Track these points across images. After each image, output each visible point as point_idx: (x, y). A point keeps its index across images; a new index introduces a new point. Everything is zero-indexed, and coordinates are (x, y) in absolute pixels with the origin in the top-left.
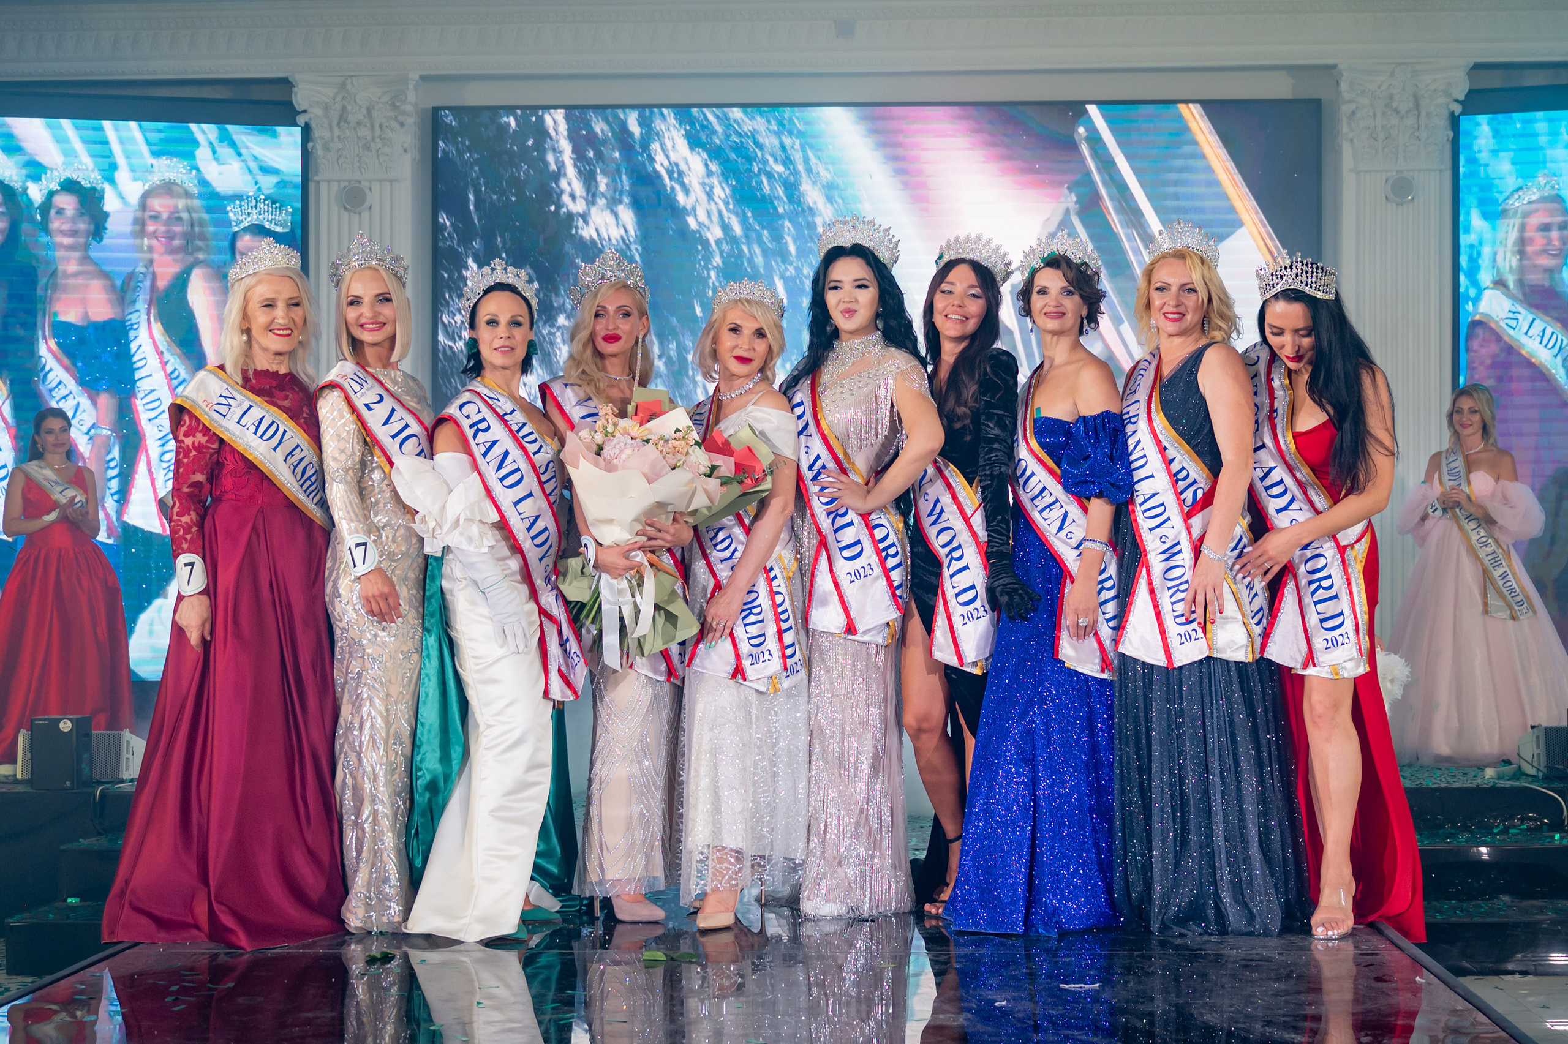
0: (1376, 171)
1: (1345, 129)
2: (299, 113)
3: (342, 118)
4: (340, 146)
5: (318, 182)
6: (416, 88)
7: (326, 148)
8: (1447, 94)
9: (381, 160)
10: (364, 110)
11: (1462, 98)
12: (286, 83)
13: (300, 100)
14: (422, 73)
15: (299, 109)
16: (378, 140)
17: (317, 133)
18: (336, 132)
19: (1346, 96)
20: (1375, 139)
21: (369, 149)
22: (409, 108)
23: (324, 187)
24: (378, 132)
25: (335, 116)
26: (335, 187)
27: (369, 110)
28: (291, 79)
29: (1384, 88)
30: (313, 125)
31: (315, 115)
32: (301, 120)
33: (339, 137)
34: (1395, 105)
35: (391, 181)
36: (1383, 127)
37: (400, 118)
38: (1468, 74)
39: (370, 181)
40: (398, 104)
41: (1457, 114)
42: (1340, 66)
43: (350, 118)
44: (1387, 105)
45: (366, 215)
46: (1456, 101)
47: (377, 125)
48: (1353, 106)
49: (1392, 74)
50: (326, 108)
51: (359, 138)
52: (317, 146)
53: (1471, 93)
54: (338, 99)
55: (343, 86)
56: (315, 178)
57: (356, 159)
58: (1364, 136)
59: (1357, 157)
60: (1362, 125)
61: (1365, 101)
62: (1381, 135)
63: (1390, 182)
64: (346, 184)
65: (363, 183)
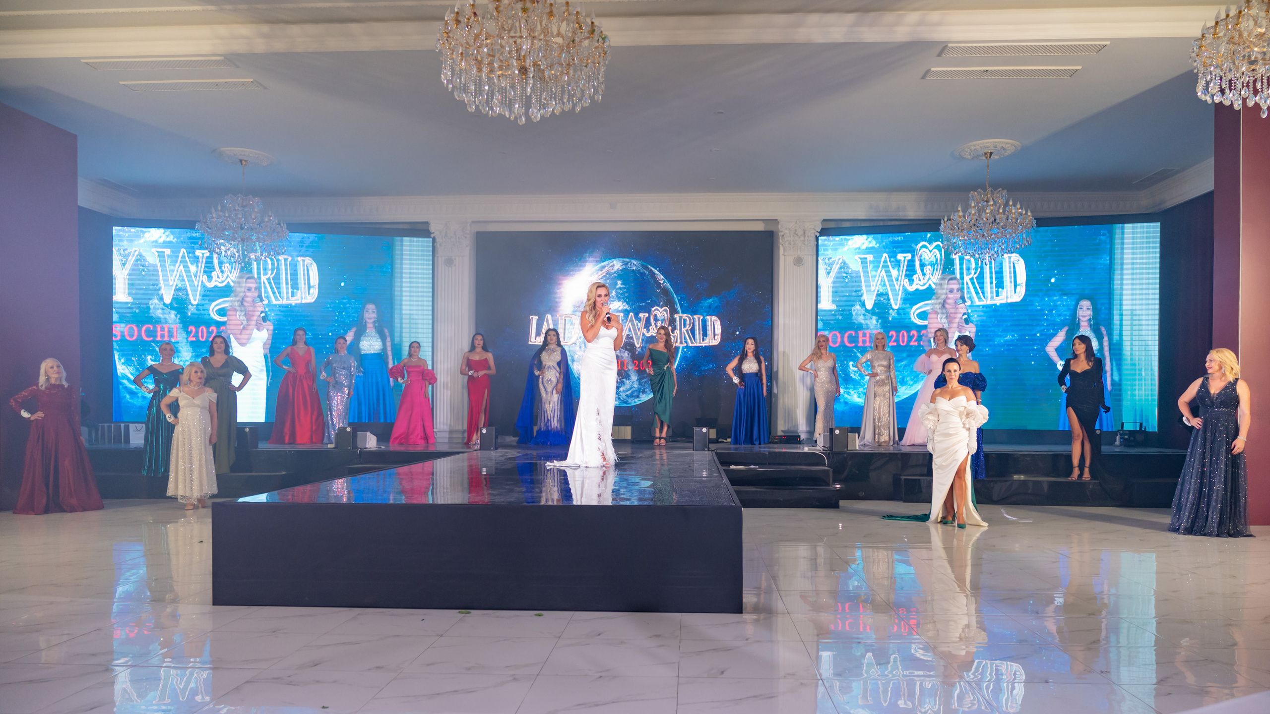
0: (791, 255)
1: (781, 241)
2: (431, 233)
3: (445, 235)
4: (445, 244)
5: (437, 257)
6: (471, 225)
7: (441, 245)
8: (815, 230)
9: (459, 249)
10: (453, 233)
11: (819, 231)
12: (427, 224)
13: (432, 229)
14: (472, 220)
15: (432, 231)
16: (458, 243)
17: (437, 240)
18: (444, 240)
19: (780, 230)
20: (790, 245)
21: (455, 245)
22: (469, 233)
23: (440, 258)
24: (458, 240)
25: (443, 235)
26: (443, 258)
27: (455, 233)
28: (429, 222)
29: (793, 228)
30: (436, 237)
31: (436, 235)
32: (432, 236)
33: (445, 242)
34: (797, 233)
35: (462, 256)
36: (793, 240)
37: (465, 235)
38: (821, 222)
39: (455, 256)
40: (465, 231)
41: (817, 236)
42: (779, 220)
43: (448, 235)
44: (794, 234)
45: (453, 267)
46: (817, 232)
47: (457, 238)
48: (782, 234)
49: (796, 223)
50: (440, 232)
51: (451, 242)
52: (438, 245)
53: (822, 229)
54: (444, 229)
55: (446, 224)
56: (437, 255)
57: (451, 249)
58: (787, 243)
59: (785, 250)
60: (786, 239)
61: (787, 231)
62: (792, 243)
63: (795, 259)
64: (447, 257)
65: (452, 257)
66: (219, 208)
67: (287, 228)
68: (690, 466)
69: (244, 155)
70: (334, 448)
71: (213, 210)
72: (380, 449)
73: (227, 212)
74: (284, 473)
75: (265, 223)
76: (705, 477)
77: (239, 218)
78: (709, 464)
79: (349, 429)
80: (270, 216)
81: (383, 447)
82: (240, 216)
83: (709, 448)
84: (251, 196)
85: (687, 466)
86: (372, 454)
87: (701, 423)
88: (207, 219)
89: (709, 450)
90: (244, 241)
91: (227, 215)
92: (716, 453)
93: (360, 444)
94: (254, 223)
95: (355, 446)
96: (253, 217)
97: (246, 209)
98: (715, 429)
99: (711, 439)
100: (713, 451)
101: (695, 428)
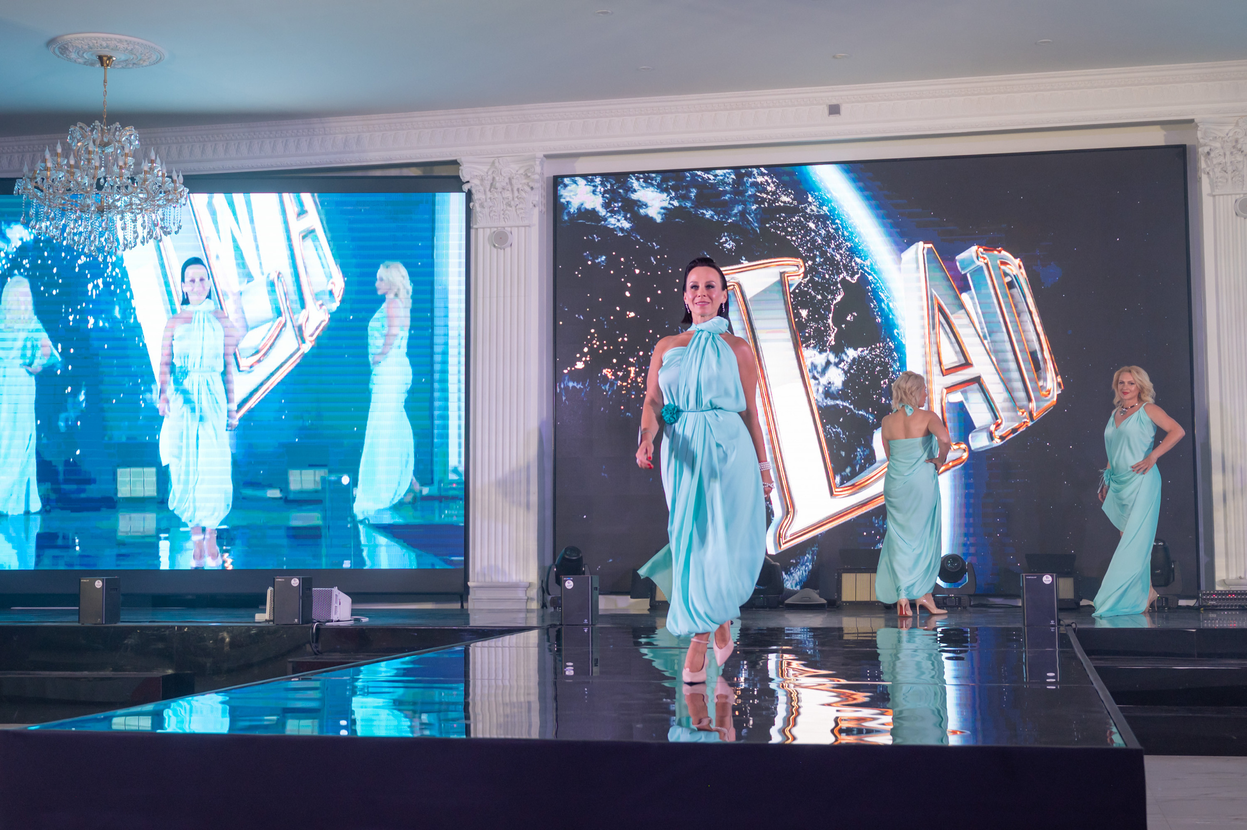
0: (1228, 195)
1: (1203, 165)
2: (464, 183)
3: (492, 184)
4: (491, 204)
5: (477, 229)
6: (542, 163)
7: (482, 206)
9: (518, 212)
10: (507, 180)
12: (455, 163)
13: (464, 175)
14: (545, 153)
15: (464, 180)
16: (516, 199)
17: (476, 196)
18: (489, 194)
19: (1201, 141)
20: (1226, 172)
21: (510, 206)
22: (537, 177)
23: (480, 231)
24: (516, 194)
25: (487, 184)
26: (488, 231)
27: (510, 179)
28: (459, 161)
29: (1230, 134)
30: (474, 191)
31: (474, 184)
32: (465, 188)
33: (490, 198)
34: (1239, 146)
35: (525, 226)
36: (1231, 162)
37: (531, 184)
39: (511, 227)
40: (529, 174)
42: (1196, 120)
43: (498, 185)
44: (1234, 147)
45: (508, 250)
47: (515, 189)
48: (1207, 149)
49: (1237, 124)
50: (482, 180)
51: (503, 198)
52: (476, 205)
54: (490, 173)
55: (493, 163)
56: (475, 226)
57: (502, 212)
58: (1218, 170)
59: (1213, 185)
60: (1215, 161)
61: (1218, 145)
62: (1230, 169)
63: (1238, 202)
64: (496, 229)
65: (506, 228)
66: (59, 150)
67: (185, 184)
69: (107, 47)
70: (266, 621)
71: (48, 155)
72: (358, 625)
73: (72, 156)
74: (170, 672)
75: (142, 176)
76: (1051, 684)
77: (96, 168)
79: (295, 582)
80: (152, 162)
81: (365, 620)
82: (97, 164)
83: (1059, 621)
84: (118, 125)
86: (341, 633)
87: (1040, 564)
88: (35, 172)
89: (1058, 624)
90: (103, 211)
91: (72, 162)
92: (1074, 630)
93: (317, 613)
94: (121, 176)
95: (307, 619)
96: (121, 163)
97: (110, 150)
98: (1070, 577)
99: (1063, 600)
100: (1070, 627)
101: (1026, 576)
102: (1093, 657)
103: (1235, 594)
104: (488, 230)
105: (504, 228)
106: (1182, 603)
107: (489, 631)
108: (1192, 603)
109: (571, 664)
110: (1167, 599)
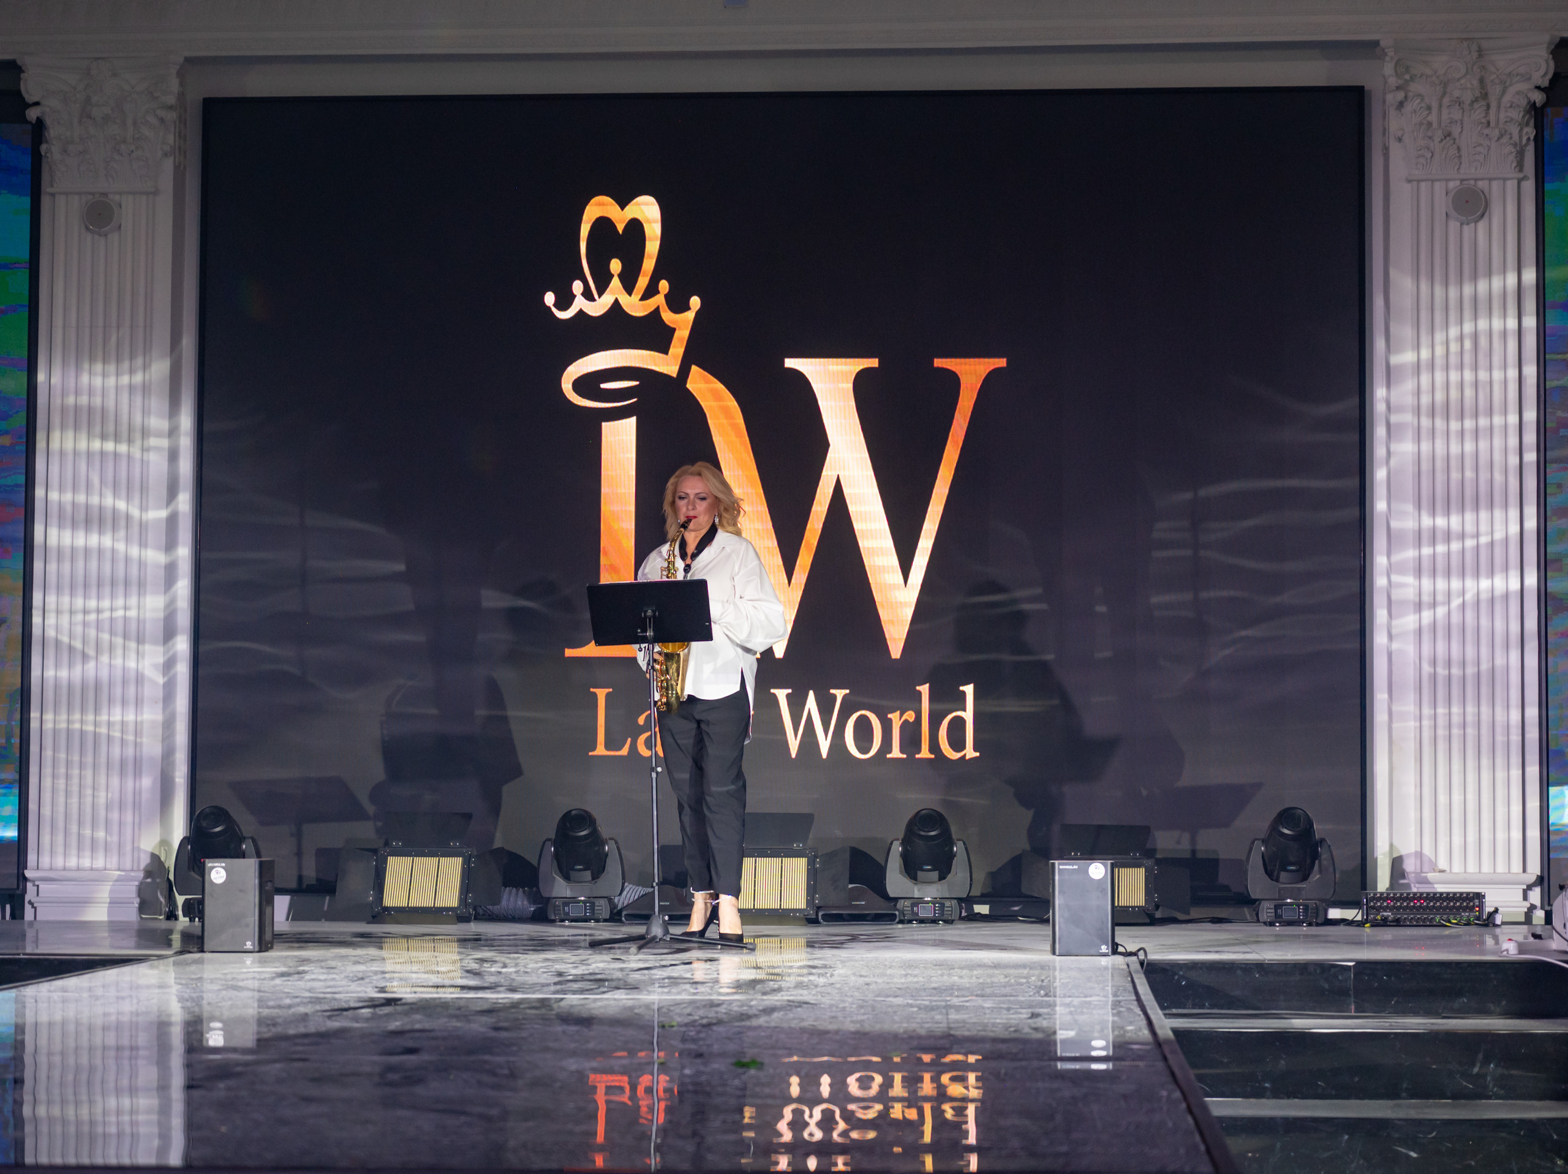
0: (1433, 180)
2: (29, 106)
3: (85, 112)
4: (82, 148)
5: (53, 195)
6: (181, 74)
7: (65, 151)
8: (1526, 78)
9: (135, 165)
10: (113, 102)
11: (1545, 84)
12: (13, 68)
13: (31, 89)
14: (187, 54)
15: (30, 98)
16: (130, 140)
17: (52, 132)
18: (78, 129)
19: (1391, 81)
20: (1430, 138)
21: (119, 152)
22: (172, 99)
23: (61, 201)
24: (130, 129)
25: (76, 109)
26: (75, 201)
27: (119, 102)
28: (19, 63)
29: (1442, 71)
30: (48, 122)
31: (48, 108)
32: (32, 114)
33: (80, 136)
35: (147, 194)
38: (1553, 53)
39: (120, 194)
40: (155, 95)
41: (1538, 105)
42: (1382, 44)
43: (95, 111)
45: (114, 237)
46: (1538, 88)
47: (129, 121)
49: (1453, 53)
50: (65, 100)
51: (106, 138)
52: (52, 150)
53: (1557, 78)
54: (81, 88)
55: (87, 71)
56: (50, 190)
57: (103, 164)
60: (1413, 119)
61: (1418, 89)
63: (1451, 195)
64: (90, 197)
65: (111, 196)
68: (1034, 1016)
78: (1116, 1004)
83: (1116, 945)
85: (1025, 1014)
87: (1084, 844)
89: (1115, 952)
92: (1142, 963)
98: (1139, 867)
99: (1125, 909)
100: (1134, 958)
101: (1059, 864)
102: (1174, 1011)
103: (1426, 899)
104: (76, 197)
105: (105, 195)
106: (1334, 913)
107: (61, 962)
108: (1350, 914)
109: (218, 1025)
110: (1306, 908)
